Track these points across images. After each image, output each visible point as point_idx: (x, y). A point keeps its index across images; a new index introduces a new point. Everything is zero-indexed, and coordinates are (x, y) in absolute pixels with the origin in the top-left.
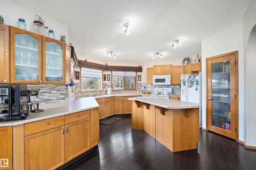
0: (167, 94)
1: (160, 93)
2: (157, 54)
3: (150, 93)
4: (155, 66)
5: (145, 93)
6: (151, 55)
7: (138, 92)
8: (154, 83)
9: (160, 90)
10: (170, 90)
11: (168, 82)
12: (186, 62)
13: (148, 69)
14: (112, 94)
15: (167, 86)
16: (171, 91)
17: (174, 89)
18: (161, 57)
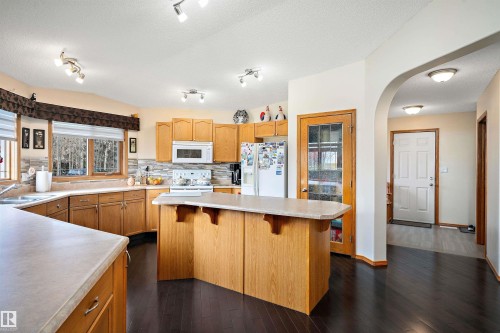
0: (204, 182)
1: (188, 180)
2: (193, 92)
3: (161, 183)
4: (177, 121)
5: (148, 183)
6: (178, 92)
7: (130, 180)
8: (175, 160)
9: (186, 174)
10: (208, 174)
11: (207, 157)
12: (241, 119)
13: (160, 125)
15: (202, 166)
16: (210, 177)
17: (216, 172)
18: (202, 101)
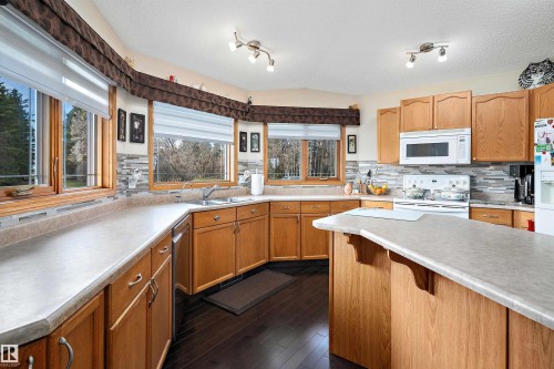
0: (453, 196)
1: (425, 191)
2: (426, 48)
3: (387, 192)
4: (406, 103)
5: (369, 192)
6: (401, 57)
7: (347, 187)
8: (404, 160)
9: (424, 182)
10: (463, 182)
11: (459, 153)
13: (382, 112)
14: (264, 193)
15: (455, 169)
16: (467, 187)
17: (480, 179)
18: (442, 59)
